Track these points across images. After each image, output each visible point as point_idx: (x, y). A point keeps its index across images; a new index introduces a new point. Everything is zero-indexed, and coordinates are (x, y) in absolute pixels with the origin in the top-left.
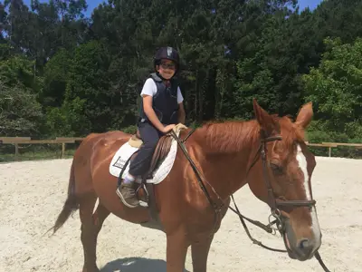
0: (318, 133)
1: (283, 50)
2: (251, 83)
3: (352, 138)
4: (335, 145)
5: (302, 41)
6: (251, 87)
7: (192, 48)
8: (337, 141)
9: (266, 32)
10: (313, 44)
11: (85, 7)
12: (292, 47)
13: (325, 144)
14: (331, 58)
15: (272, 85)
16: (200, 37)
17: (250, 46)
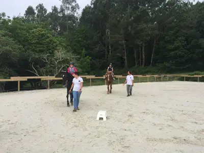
11: (79, 8)
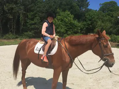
1: (43, 11)
2: (33, 21)
5: (49, 9)
6: (33, 22)
7: (11, 6)
9: (38, 4)
10: (52, 10)
12: (46, 10)
14: (60, 16)
15: (40, 22)
16: (14, 2)
17: (33, 8)
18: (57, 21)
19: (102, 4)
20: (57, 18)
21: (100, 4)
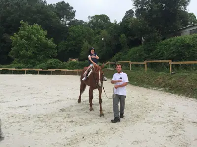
0: (19, 65)
3: (34, 66)
4: (27, 69)
8: (28, 68)
13: (23, 69)
14: (24, 30)
18: (19, 38)
19: (92, 17)
20: (20, 33)
21: (89, 17)
